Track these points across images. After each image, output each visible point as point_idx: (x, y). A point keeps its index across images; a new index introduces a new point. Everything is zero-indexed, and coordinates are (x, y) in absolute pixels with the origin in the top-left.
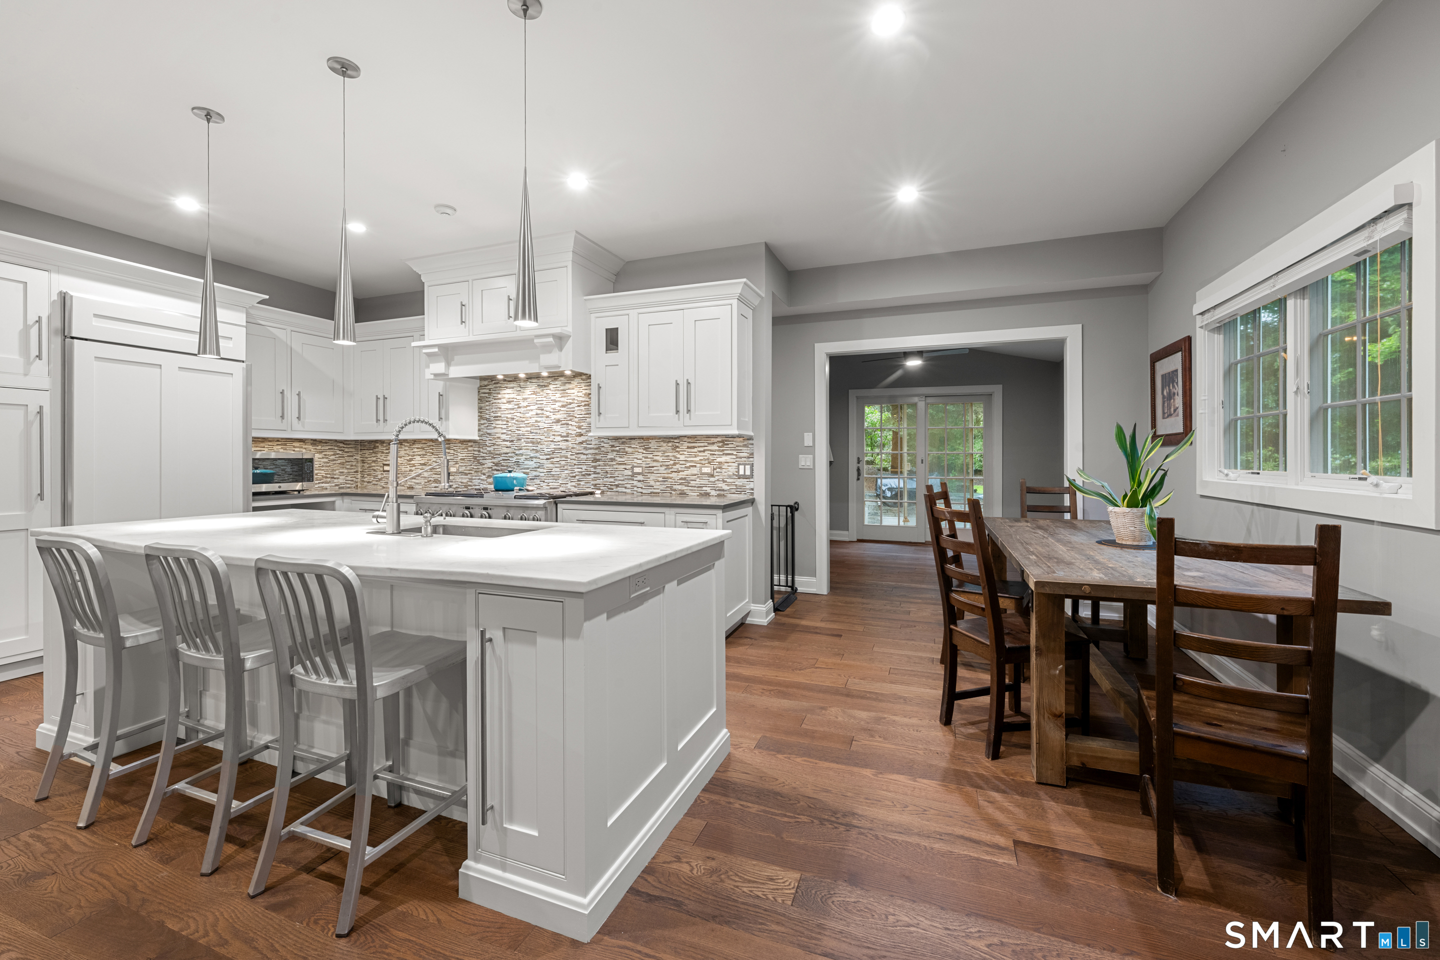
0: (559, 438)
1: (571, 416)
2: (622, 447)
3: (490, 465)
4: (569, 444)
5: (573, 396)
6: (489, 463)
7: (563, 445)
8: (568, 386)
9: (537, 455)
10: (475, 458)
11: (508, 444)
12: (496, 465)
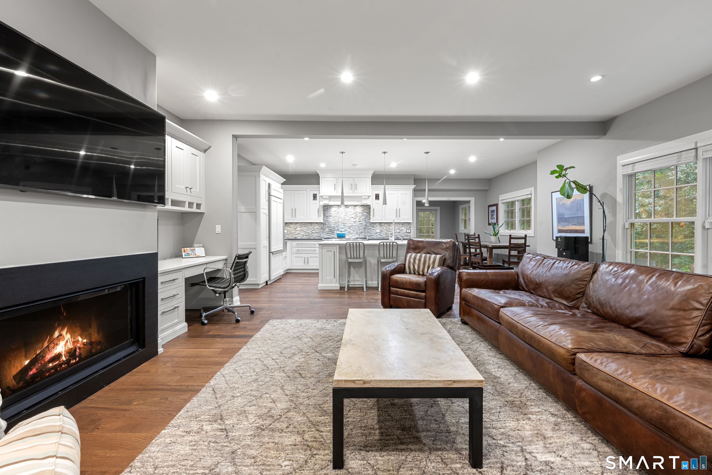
0: (353, 222)
1: (356, 216)
2: (373, 225)
3: (328, 230)
4: (356, 224)
5: (357, 211)
6: (327, 230)
7: (354, 224)
8: (355, 208)
9: (345, 227)
10: (322, 228)
11: (335, 224)
12: (330, 230)
